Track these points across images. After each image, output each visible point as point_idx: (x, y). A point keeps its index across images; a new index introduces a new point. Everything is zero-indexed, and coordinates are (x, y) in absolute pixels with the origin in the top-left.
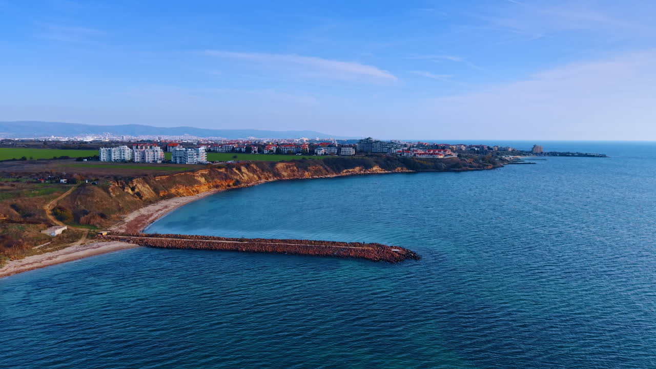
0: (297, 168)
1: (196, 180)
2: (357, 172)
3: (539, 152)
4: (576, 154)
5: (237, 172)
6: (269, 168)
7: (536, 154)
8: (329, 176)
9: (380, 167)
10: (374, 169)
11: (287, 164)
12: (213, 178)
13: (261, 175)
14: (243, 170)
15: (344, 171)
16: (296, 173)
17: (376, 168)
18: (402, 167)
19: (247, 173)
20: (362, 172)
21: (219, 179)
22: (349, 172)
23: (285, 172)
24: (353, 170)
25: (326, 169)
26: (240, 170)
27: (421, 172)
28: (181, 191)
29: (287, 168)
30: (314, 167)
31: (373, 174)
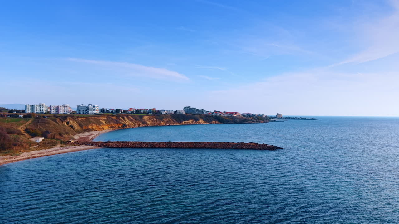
0: (156, 119)
1: (100, 122)
2: (191, 123)
3: (280, 117)
4: (300, 119)
5: (122, 119)
6: (139, 119)
7: (279, 118)
8: (175, 124)
9: (203, 120)
10: (200, 121)
11: (150, 117)
12: (109, 122)
13: (135, 122)
14: (125, 119)
15: (183, 122)
16: (155, 122)
17: (201, 121)
18: (215, 120)
19: (128, 121)
20: (194, 123)
21: (113, 123)
22: (186, 123)
23: (149, 121)
24: (188, 121)
25: (173, 120)
26: (124, 118)
27: (226, 123)
28: (94, 127)
29: (150, 119)
30: (166, 119)
31: (200, 124)
